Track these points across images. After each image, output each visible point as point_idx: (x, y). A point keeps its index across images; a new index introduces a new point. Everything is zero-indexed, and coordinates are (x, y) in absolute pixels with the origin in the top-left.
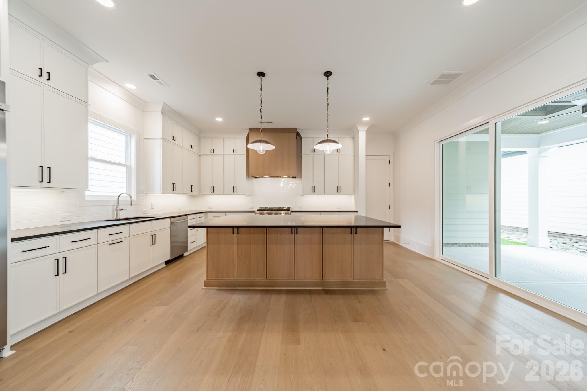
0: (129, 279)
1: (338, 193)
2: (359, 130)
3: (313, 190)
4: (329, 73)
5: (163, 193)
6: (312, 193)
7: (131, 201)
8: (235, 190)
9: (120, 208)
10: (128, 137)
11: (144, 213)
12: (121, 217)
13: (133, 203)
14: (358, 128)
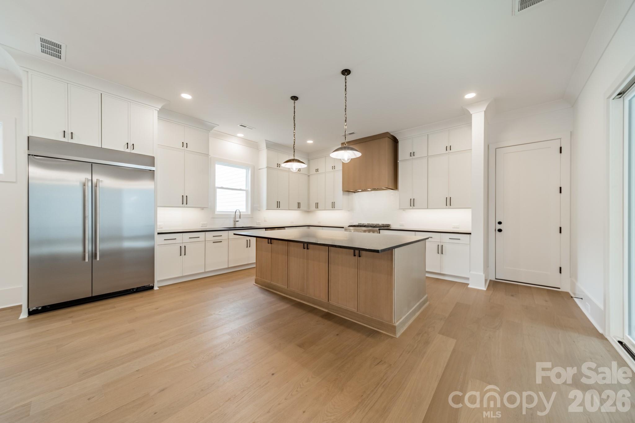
0: (228, 268)
1: (447, 207)
2: (471, 113)
3: (413, 203)
4: (347, 71)
5: (267, 209)
6: (411, 207)
7: (240, 215)
8: (333, 205)
9: (237, 220)
10: (248, 170)
11: (258, 224)
12: (237, 227)
13: (241, 217)
14: (470, 111)
